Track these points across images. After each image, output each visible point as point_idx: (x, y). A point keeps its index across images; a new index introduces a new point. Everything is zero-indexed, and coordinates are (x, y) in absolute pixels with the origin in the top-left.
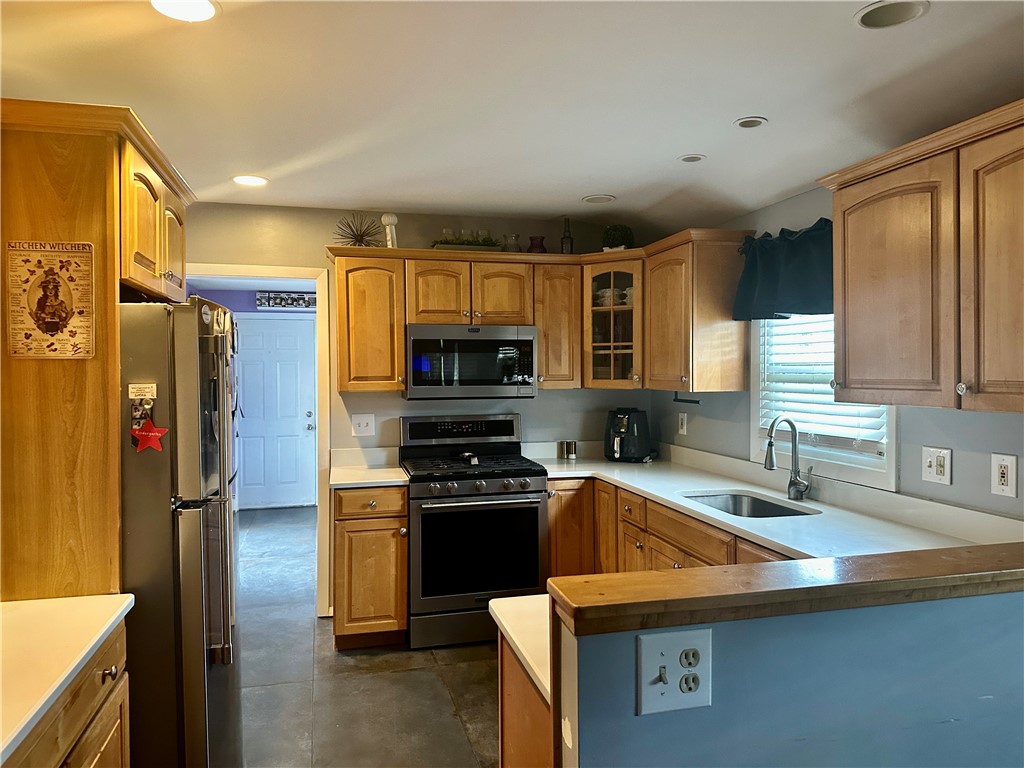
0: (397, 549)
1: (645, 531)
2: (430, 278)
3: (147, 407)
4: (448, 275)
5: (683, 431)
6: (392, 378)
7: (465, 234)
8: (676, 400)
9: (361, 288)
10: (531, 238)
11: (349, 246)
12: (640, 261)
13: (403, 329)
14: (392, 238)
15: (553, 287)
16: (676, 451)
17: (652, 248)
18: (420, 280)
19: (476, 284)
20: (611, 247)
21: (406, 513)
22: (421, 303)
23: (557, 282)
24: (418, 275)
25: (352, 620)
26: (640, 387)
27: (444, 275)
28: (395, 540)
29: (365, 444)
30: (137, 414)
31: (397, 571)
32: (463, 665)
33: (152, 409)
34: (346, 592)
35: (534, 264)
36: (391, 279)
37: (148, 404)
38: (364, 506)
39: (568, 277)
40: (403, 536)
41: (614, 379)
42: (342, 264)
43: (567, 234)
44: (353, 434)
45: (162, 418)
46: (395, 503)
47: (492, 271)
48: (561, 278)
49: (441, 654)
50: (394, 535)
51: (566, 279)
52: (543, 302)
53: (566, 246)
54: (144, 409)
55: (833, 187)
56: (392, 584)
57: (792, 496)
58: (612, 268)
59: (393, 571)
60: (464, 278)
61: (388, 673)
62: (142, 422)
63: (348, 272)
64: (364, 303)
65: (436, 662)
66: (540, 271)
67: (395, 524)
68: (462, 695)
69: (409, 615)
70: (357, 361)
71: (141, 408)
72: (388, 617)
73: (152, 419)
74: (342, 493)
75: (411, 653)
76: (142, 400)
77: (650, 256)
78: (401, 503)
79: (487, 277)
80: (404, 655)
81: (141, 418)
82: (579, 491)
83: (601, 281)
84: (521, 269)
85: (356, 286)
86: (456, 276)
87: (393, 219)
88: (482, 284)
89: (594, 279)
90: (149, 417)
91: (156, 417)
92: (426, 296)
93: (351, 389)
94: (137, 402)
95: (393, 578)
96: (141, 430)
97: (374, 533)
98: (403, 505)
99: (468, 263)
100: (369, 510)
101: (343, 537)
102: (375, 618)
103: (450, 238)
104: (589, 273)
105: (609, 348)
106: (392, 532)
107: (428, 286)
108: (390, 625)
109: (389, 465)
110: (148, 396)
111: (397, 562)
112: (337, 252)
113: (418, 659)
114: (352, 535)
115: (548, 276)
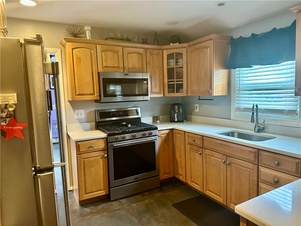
0: (103, 163)
1: (202, 148)
2: (107, 53)
3: (11, 109)
4: (114, 52)
5: (197, 110)
6: (94, 94)
7: (119, 36)
8: (199, 99)
9: (79, 56)
10: (142, 39)
11: (72, 38)
12: (186, 49)
13: (97, 74)
14: (89, 36)
15: (153, 58)
16: (194, 117)
17: (191, 43)
18: (103, 53)
19: (125, 56)
20: (173, 43)
21: (106, 149)
22: (104, 63)
23: (154, 56)
24: (102, 51)
25: (86, 193)
26: (186, 95)
27: (113, 52)
28: (102, 159)
29: (81, 121)
30: (4, 115)
31: (103, 172)
32: (134, 205)
33: (14, 111)
34: (83, 183)
35: (146, 49)
36: (91, 52)
37: (12, 107)
38: (89, 148)
39: (158, 54)
40: (105, 158)
41: (176, 93)
42: (69, 45)
43: (156, 38)
44: (76, 118)
45: (22, 116)
46: (102, 145)
47: (131, 51)
48: (156, 55)
49: (123, 201)
50: (102, 158)
51: (157, 55)
52: (149, 64)
53: (156, 43)
54: (9, 111)
55: (296, 11)
56: (102, 177)
57: (256, 131)
58: (175, 51)
59: (102, 172)
60: (120, 53)
61: (106, 214)
62: (8, 120)
63: (73, 49)
64: (80, 63)
65: (123, 205)
66: (148, 51)
67: (102, 153)
68: (141, 220)
69: (109, 188)
70: (79, 87)
71: (6, 111)
72: (101, 190)
73: (14, 117)
74: (79, 143)
75: (112, 203)
76: (6, 105)
77: (189, 46)
78: (104, 145)
79: (129, 53)
80: (109, 204)
81: (7, 117)
82: (168, 134)
83: (170, 57)
84: (141, 51)
85: (76, 55)
86: (117, 52)
87: (89, 28)
88: (127, 57)
89: (168, 56)
90: (13, 116)
91: (18, 116)
92: (106, 60)
93: (77, 99)
94: (3, 106)
95: (102, 175)
96: (7, 125)
97: (93, 158)
98: (105, 146)
99: (122, 47)
100: (91, 149)
101: (81, 161)
102: (96, 191)
103: (113, 37)
104: (166, 53)
105: (174, 81)
106: (101, 157)
107: (106, 56)
108: (102, 193)
109: (91, 129)
110: (12, 102)
111: (103, 168)
112: (67, 40)
113: (115, 205)
114: (84, 160)
115: (151, 54)
